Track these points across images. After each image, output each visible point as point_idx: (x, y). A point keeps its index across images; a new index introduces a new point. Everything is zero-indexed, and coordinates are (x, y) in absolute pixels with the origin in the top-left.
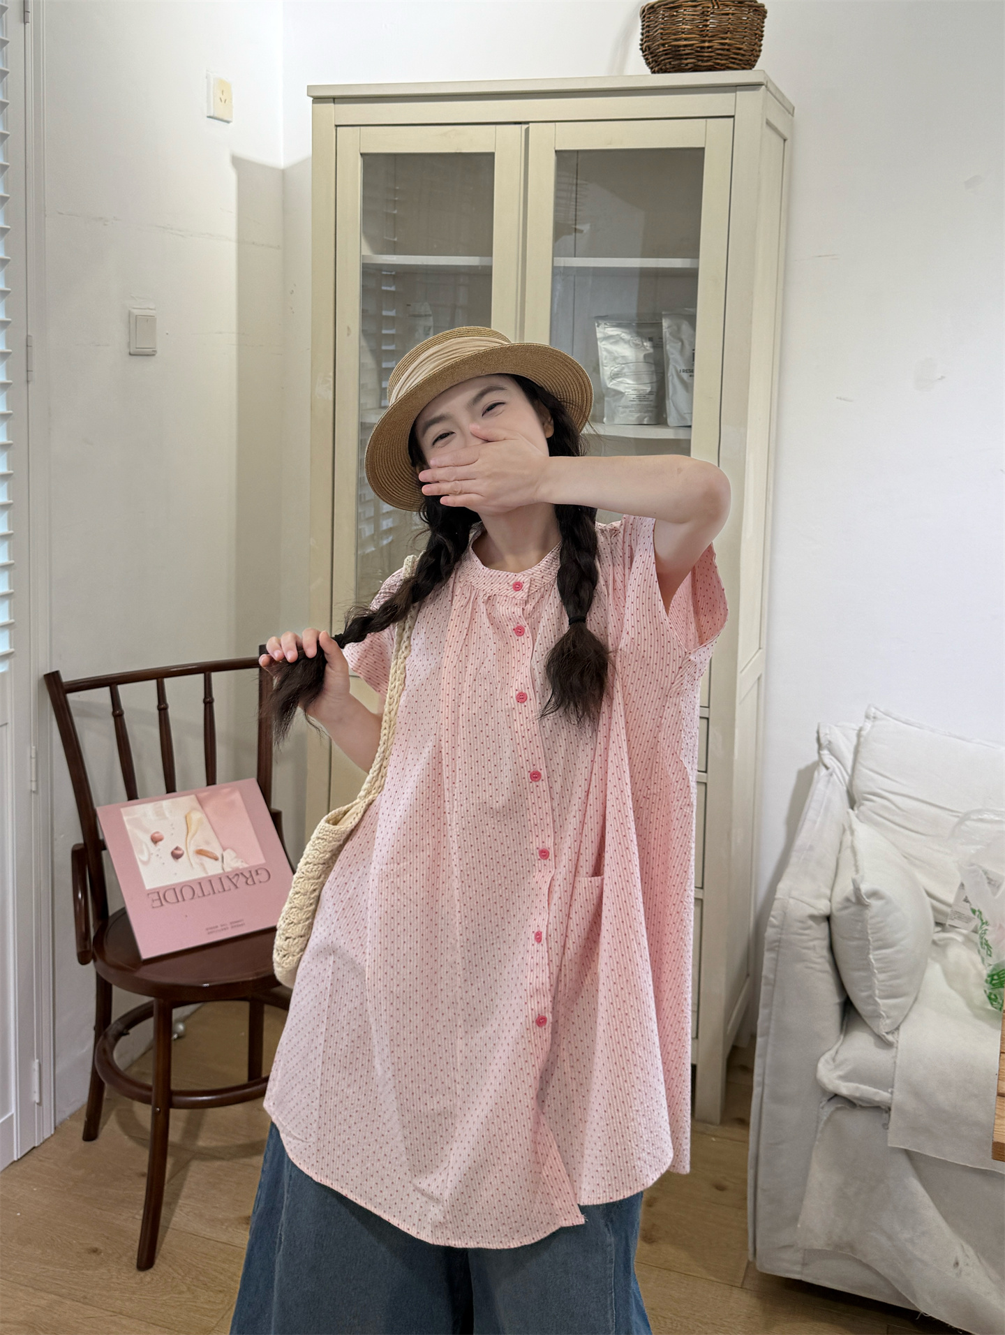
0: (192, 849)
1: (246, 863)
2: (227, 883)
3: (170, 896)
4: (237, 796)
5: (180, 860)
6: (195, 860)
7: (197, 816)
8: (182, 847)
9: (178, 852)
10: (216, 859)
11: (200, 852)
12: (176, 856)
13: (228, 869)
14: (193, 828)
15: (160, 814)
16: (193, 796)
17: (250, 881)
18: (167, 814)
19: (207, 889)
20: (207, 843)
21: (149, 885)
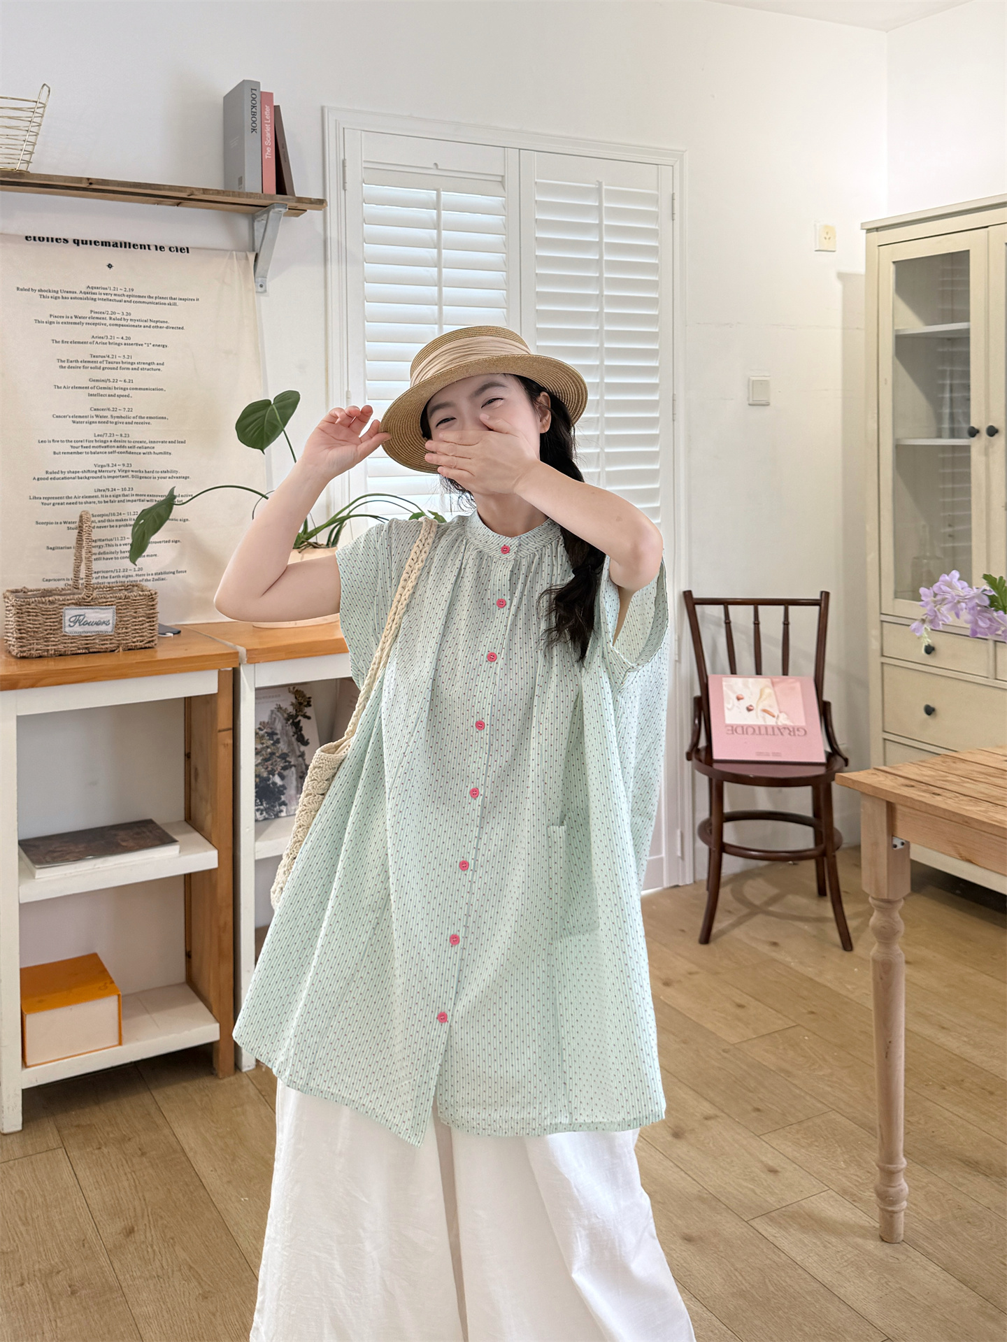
0: (761, 707)
1: (793, 723)
2: (777, 731)
3: (739, 730)
4: (798, 685)
5: (751, 712)
6: (761, 714)
7: (768, 691)
8: (754, 705)
9: (751, 708)
10: (774, 716)
11: (765, 711)
12: (749, 710)
13: (779, 724)
14: (764, 697)
15: (746, 685)
16: (769, 680)
17: (792, 734)
18: (750, 686)
19: (763, 731)
20: (770, 706)
21: (728, 721)
